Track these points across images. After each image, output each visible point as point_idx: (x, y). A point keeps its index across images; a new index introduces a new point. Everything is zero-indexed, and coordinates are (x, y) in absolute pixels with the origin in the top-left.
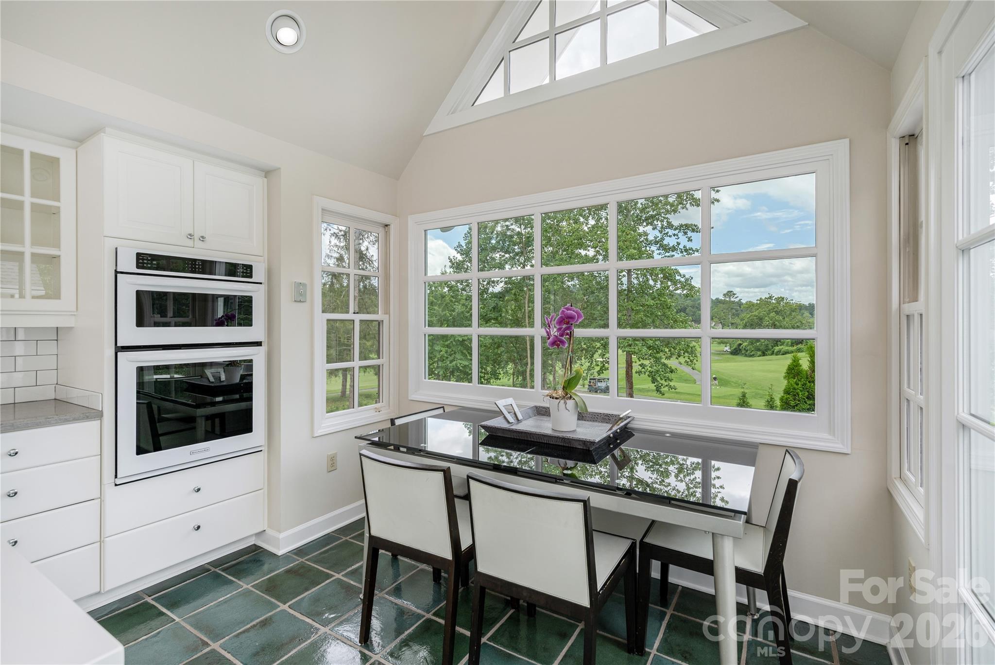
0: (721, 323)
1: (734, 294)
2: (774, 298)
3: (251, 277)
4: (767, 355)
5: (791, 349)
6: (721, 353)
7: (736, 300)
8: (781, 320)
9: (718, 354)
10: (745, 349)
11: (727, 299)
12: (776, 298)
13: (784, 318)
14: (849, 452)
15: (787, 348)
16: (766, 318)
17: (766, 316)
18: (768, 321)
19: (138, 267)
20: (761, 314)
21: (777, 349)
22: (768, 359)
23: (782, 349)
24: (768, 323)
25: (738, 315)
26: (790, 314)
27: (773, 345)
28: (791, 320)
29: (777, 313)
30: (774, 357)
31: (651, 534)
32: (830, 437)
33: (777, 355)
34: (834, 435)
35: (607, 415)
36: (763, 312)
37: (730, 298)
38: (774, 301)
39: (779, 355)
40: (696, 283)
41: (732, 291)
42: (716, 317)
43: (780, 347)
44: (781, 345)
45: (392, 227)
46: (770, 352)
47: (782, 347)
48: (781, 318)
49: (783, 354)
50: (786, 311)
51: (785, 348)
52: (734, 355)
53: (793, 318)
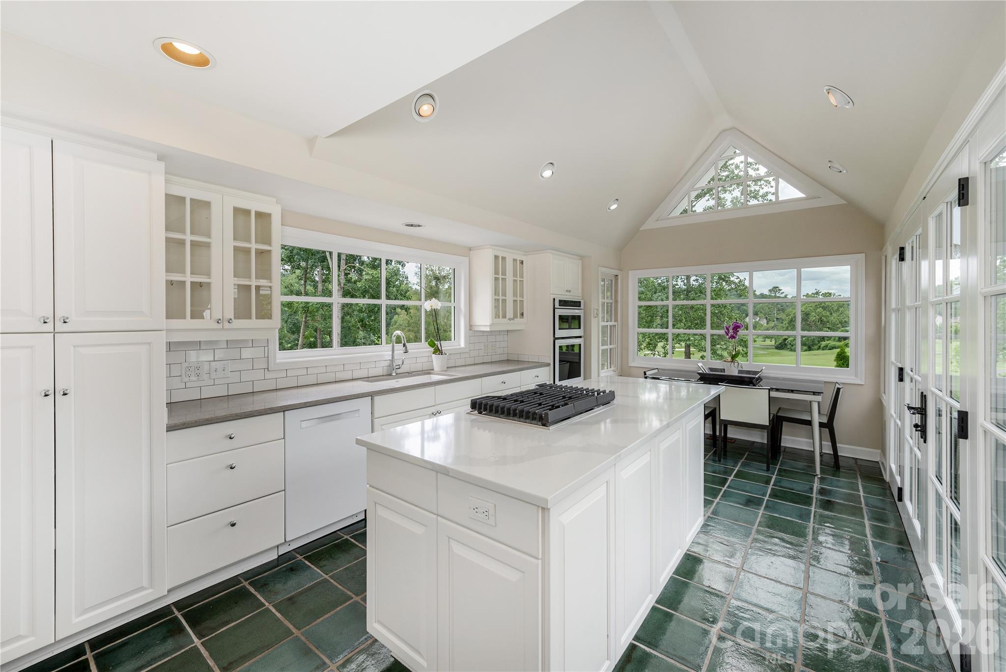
0: (766, 318)
1: (780, 290)
2: (821, 294)
3: (580, 307)
4: (813, 350)
5: (838, 344)
6: (767, 348)
7: (782, 296)
8: (828, 316)
9: (764, 348)
10: (790, 344)
11: (773, 295)
12: (823, 294)
13: (831, 314)
14: (863, 384)
15: (834, 343)
16: (813, 314)
17: (812, 312)
18: (815, 316)
19: (559, 306)
20: (807, 310)
21: (823, 344)
22: (814, 354)
23: (829, 344)
24: (814, 318)
25: (783, 310)
26: (838, 310)
27: (819, 340)
28: (838, 316)
29: (824, 308)
30: (820, 352)
31: (780, 411)
32: (854, 378)
33: (823, 350)
34: (857, 377)
35: (749, 371)
36: (810, 308)
37: (775, 294)
38: (821, 297)
39: (826, 349)
40: (747, 283)
41: (778, 287)
42: (761, 312)
43: (828, 342)
44: (828, 340)
45: (619, 276)
46: (816, 347)
47: (829, 342)
48: (828, 313)
49: (830, 349)
50: (833, 306)
51: (832, 343)
52: (779, 349)
53: (841, 314)
